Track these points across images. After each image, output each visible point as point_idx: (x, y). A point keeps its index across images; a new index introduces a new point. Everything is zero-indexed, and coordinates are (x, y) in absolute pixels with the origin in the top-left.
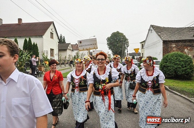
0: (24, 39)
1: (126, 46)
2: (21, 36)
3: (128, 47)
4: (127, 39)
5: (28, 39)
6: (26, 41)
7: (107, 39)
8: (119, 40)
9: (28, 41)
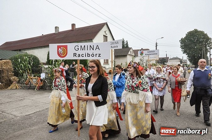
1: (208, 48)
3: (211, 48)
4: (210, 39)
7: (180, 41)
8: (197, 40)
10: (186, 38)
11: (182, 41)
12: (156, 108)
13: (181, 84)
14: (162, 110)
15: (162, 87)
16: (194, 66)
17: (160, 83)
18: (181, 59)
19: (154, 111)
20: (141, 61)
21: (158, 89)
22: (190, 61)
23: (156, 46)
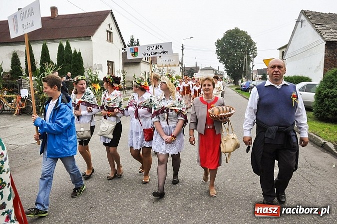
0: (58, 44)
1: (251, 56)
2: (54, 39)
3: (254, 57)
4: (254, 43)
5: (65, 45)
6: (61, 46)
7: (216, 43)
8: (238, 44)
9: (65, 46)
10: (223, 39)
11: (219, 44)
12: (161, 184)
13: (221, 122)
14: (175, 182)
15: (174, 134)
16: (233, 81)
17: (167, 121)
18: (216, 70)
19: (155, 194)
20: (160, 71)
21: (165, 137)
22: (229, 73)
23: (183, 50)
